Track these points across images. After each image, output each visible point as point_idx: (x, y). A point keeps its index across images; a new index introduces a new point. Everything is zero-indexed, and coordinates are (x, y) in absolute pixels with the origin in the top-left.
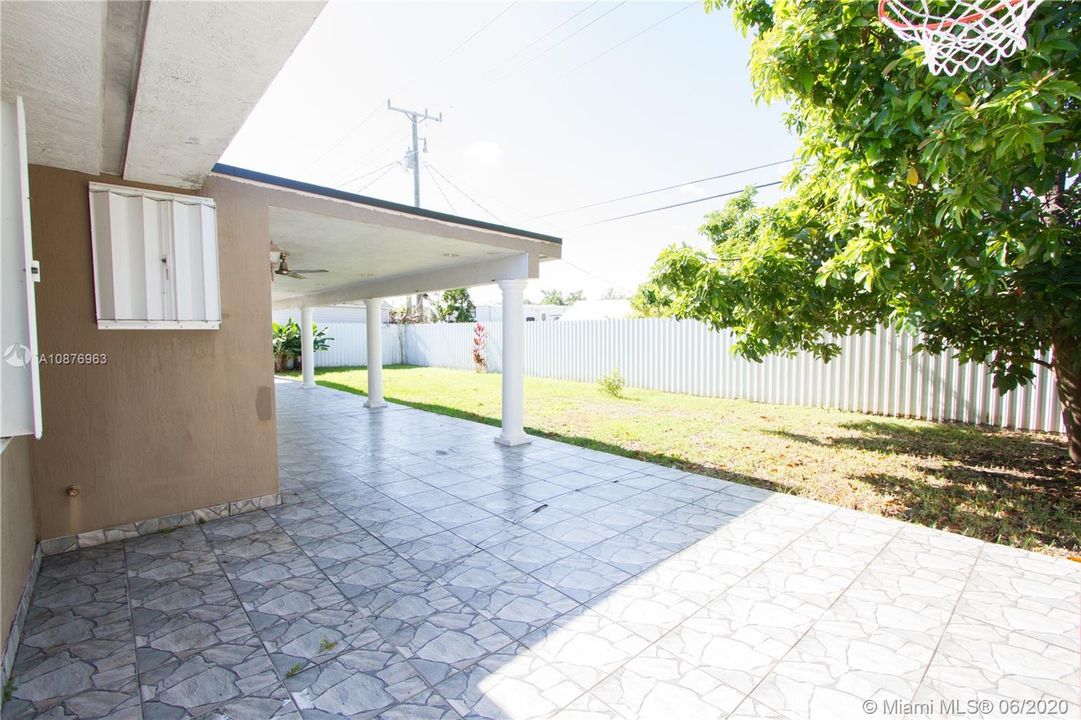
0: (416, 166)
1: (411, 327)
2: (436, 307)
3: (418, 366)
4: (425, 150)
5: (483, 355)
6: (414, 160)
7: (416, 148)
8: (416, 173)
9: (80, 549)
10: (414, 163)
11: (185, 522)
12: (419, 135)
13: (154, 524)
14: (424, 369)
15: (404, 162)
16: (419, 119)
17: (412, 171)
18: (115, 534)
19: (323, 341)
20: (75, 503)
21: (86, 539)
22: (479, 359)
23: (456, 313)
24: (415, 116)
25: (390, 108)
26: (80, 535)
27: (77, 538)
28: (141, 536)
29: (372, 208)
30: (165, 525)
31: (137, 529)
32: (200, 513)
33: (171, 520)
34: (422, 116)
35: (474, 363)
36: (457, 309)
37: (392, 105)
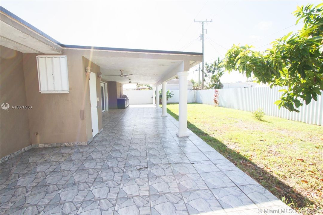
0: (203, 39)
1: (199, 91)
2: (208, 84)
3: (199, 103)
4: (206, 33)
5: (217, 100)
6: (202, 37)
7: (203, 32)
8: (203, 41)
9: (39, 148)
10: (202, 38)
11: (62, 145)
12: (204, 28)
13: (55, 145)
14: (200, 104)
15: (200, 38)
16: (204, 23)
17: (202, 41)
18: (46, 146)
19: (171, 95)
20: (38, 136)
21: (41, 146)
22: (216, 102)
23: (215, 86)
24: (203, 22)
25: (195, 22)
26: (39, 144)
27: (39, 145)
28: (52, 147)
29: (115, 51)
30: (58, 146)
31: (51, 145)
32: (66, 144)
33: (59, 144)
34: (205, 22)
35: (214, 103)
36: (215, 85)
37: (195, 21)
